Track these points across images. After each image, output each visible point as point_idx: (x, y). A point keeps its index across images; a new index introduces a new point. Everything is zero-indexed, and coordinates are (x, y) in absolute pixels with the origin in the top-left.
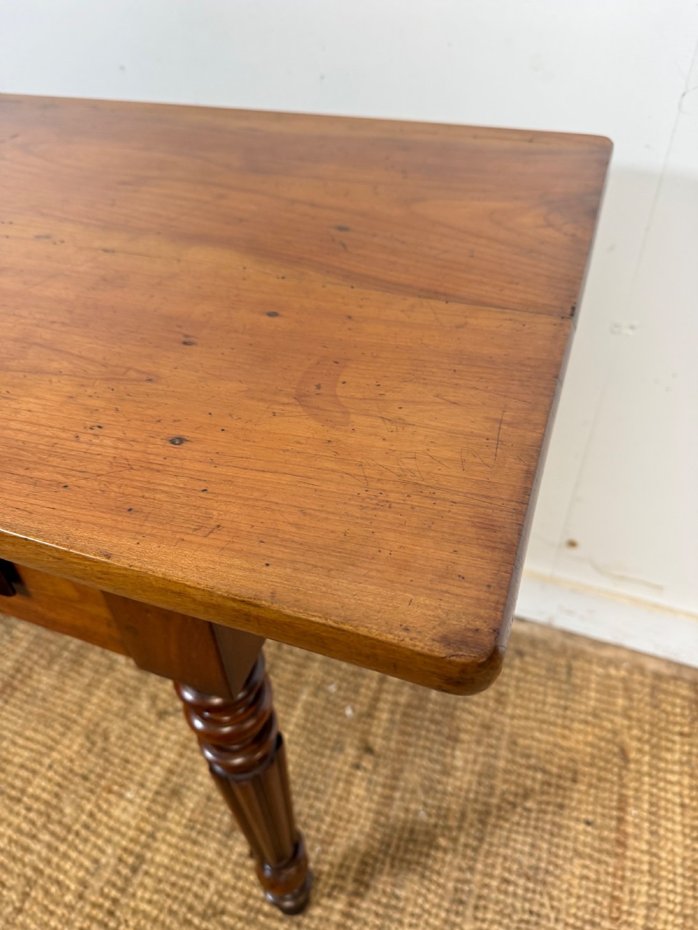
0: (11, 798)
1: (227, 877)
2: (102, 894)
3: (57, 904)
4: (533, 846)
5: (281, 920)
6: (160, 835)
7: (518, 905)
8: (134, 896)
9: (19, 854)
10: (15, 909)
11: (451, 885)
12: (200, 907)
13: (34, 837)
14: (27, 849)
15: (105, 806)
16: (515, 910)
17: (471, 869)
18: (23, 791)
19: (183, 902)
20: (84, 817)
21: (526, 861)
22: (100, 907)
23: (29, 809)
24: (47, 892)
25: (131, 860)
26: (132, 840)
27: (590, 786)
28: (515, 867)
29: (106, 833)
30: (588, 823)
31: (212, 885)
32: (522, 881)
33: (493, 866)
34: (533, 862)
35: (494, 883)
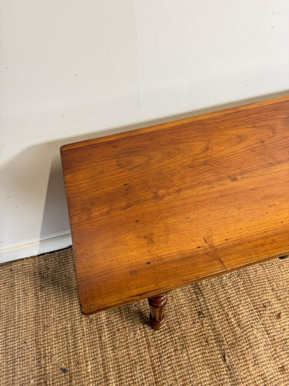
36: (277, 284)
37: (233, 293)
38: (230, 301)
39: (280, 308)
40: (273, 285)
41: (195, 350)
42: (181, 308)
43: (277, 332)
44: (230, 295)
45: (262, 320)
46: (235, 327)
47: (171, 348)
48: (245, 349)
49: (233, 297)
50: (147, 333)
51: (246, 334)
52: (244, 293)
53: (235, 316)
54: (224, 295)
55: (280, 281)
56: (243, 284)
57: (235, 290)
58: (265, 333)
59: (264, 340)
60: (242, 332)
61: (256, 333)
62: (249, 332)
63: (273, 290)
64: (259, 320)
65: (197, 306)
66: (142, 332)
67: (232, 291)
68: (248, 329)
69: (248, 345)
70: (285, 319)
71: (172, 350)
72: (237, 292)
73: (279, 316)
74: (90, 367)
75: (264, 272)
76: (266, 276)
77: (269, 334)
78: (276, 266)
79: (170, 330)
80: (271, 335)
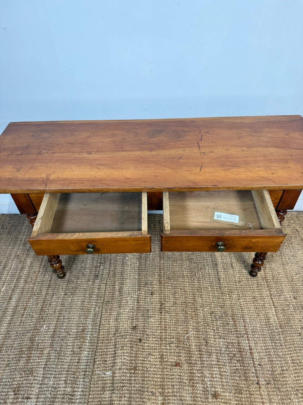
0: (183, 277)
1: (238, 275)
2: (216, 286)
3: (209, 291)
4: (291, 251)
5: (254, 278)
6: (219, 273)
7: (294, 261)
8: (223, 284)
9: (193, 286)
10: (201, 295)
11: (280, 262)
12: (237, 282)
13: (193, 282)
14: (194, 285)
15: (203, 272)
16: (294, 262)
17: (282, 258)
18: (183, 275)
19: (233, 282)
20: (201, 275)
21: (291, 254)
22: (218, 288)
23: (188, 278)
24: (205, 290)
25: (217, 279)
26: (214, 276)
27: (295, 238)
28: (290, 256)
29: (208, 276)
30: (298, 244)
31: (237, 278)
32: (292, 257)
33: (286, 257)
34: (292, 254)
35: (288, 259)
36: (164, 273)
37: (128, 270)
38: (122, 274)
39: (157, 289)
40: (161, 273)
41: (79, 298)
42: (85, 269)
43: (145, 303)
44: (125, 270)
45: (138, 292)
46: (116, 292)
47: (62, 292)
48: (115, 307)
49: (126, 272)
50: (52, 279)
51: (121, 298)
52: (136, 272)
53: (120, 285)
54: (121, 269)
55: (168, 271)
56: (138, 266)
57: (130, 268)
58: (136, 301)
59: (132, 305)
60: (119, 296)
61: (128, 299)
62: (124, 297)
63: (159, 275)
64: (137, 292)
65: (97, 271)
66: (49, 277)
67: (128, 268)
68: (124, 295)
69: (118, 305)
70: (156, 297)
71: (63, 293)
72: (131, 270)
73: (152, 294)
74: (4, 288)
75: (160, 262)
76: (159, 265)
77: (139, 303)
78: (171, 261)
79: (69, 281)
80: (140, 304)
